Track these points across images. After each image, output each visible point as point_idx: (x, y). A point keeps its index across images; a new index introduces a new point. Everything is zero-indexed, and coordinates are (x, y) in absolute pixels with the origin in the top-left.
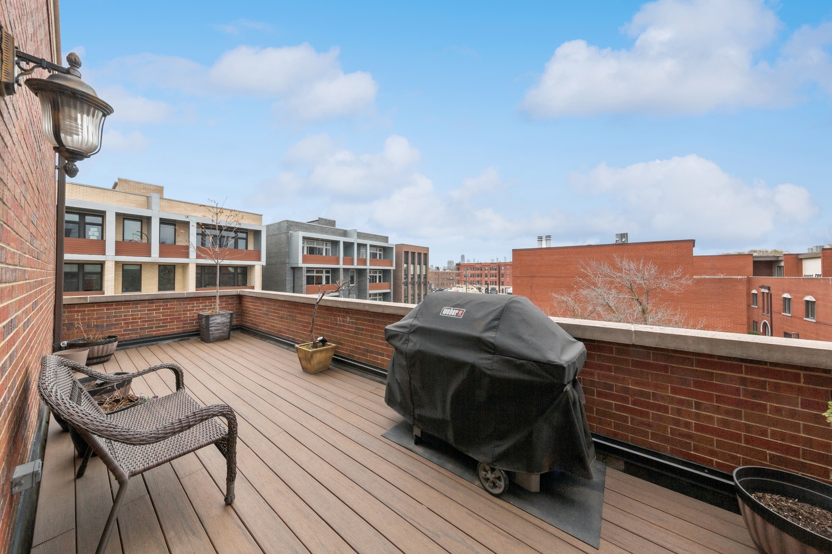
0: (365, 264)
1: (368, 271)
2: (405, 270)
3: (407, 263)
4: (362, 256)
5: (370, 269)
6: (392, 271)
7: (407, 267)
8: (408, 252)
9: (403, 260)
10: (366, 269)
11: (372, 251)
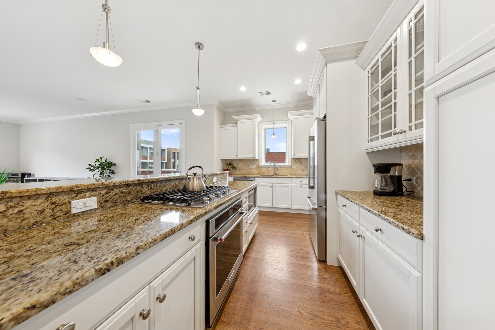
0: (146, 159)
1: (149, 163)
2: (173, 163)
3: (174, 158)
4: (144, 154)
5: (150, 162)
6: (165, 163)
7: (175, 161)
8: (175, 152)
9: (172, 157)
10: (147, 162)
11: (151, 151)
